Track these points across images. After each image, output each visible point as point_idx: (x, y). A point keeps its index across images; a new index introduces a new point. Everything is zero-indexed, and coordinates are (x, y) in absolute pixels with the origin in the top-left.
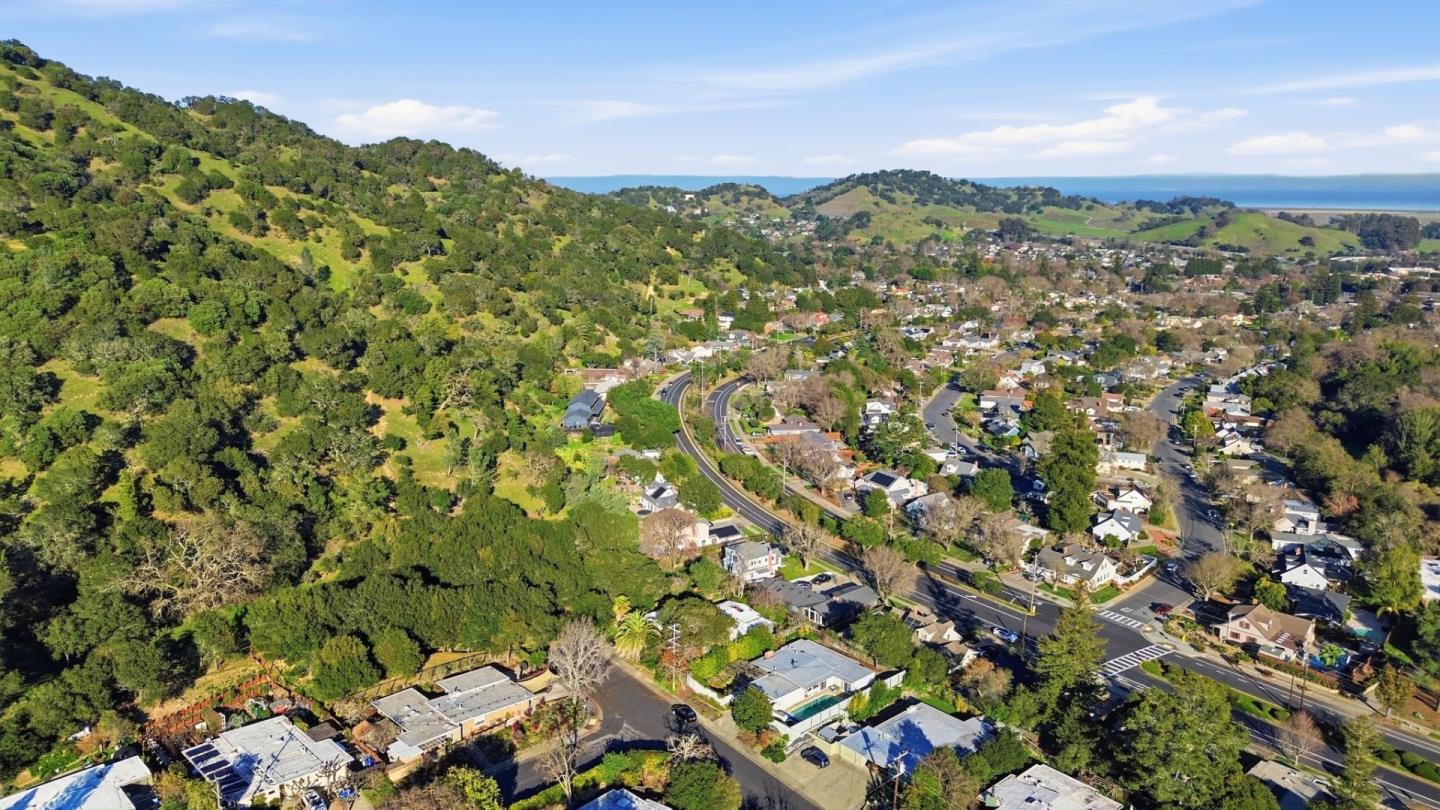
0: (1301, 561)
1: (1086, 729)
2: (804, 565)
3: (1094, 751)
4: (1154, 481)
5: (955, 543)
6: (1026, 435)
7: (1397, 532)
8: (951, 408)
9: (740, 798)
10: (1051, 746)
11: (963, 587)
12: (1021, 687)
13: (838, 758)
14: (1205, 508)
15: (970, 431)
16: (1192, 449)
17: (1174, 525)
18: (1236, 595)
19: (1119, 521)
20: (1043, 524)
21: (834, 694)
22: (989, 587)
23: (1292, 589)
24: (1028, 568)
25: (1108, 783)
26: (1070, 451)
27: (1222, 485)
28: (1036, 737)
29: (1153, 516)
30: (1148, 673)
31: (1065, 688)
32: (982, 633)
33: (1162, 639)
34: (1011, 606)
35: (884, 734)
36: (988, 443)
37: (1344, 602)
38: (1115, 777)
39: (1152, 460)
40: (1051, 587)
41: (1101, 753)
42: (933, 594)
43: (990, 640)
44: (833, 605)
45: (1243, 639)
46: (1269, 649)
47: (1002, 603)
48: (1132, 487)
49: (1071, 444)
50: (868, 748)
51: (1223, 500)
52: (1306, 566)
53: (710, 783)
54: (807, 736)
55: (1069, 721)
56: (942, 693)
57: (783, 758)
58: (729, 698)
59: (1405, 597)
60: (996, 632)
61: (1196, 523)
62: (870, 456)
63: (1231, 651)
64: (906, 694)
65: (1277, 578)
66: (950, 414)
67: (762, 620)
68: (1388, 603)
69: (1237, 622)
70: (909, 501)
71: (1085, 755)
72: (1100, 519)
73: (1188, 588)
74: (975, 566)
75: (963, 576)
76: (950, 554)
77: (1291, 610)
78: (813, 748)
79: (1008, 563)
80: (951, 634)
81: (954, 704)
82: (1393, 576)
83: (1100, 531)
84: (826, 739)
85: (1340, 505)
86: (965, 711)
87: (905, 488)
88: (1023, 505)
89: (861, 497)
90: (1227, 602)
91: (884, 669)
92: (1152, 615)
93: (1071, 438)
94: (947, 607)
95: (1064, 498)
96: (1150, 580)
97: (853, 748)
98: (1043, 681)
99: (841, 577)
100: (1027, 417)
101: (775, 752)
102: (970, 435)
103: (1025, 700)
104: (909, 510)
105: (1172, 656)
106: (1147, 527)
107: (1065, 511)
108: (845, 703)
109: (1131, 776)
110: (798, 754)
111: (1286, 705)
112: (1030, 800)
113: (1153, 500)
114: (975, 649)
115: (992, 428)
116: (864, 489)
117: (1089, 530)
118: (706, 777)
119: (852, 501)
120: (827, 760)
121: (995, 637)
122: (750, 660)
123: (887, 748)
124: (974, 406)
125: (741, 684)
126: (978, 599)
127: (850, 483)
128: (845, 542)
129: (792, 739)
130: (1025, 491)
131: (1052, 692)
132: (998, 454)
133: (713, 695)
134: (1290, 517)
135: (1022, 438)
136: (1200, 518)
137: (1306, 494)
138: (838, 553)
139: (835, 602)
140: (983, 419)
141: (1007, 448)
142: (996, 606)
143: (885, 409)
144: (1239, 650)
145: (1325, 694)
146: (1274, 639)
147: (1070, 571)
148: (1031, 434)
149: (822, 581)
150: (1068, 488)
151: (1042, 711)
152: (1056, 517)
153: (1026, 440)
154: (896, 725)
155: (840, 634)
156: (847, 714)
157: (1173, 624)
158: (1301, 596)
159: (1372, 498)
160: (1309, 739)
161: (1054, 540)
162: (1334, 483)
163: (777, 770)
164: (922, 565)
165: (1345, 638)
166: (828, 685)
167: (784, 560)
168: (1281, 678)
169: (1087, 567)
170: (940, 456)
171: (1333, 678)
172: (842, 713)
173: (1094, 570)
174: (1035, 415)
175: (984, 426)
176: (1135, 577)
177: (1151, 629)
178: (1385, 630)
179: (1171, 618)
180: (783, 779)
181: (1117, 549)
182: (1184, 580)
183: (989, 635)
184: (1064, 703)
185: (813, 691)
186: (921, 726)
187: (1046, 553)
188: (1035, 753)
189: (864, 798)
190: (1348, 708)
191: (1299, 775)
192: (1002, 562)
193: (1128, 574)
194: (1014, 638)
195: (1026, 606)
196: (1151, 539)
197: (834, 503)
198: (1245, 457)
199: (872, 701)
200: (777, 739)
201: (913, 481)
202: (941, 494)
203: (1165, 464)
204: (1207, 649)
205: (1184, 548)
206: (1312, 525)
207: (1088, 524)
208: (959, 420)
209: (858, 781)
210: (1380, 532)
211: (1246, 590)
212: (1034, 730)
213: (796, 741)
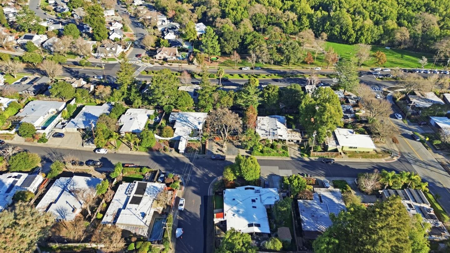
0: (168, 32)
1: (138, 94)
2: (14, 77)
3: (142, 100)
4: (119, 18)
5: (68, 54)
6: (72, 11)
7: (186, 18)
8: (39, 5)
9: (40, 158)
10: (129, 103)
11: (77, 67)
12: (114, 90)
13: (67, 132)
14: (137, 23)
15: (51, 13)
16: (125, 6)
17: (131, 30)
18: (156, 46)
19: (116, 32)
20: (93, 39)
21: (54, 114)
22: (87, 64)
23: (169, 41)
24: (96, 55)
25: (148, 106)
26: (95, 12)
27: (139, 15)
28: (124, 102)
29: (124, 29)
30: (143, 75)
31: (128, 85)
32: (91, 79)
33: (142, 64)
34: (96, 68)
35: (79, 119)
36: (60, 16)
37: (181, 40)
38: (150, 104)
39: (116, 11)
40: (105, 59)
41: (144, 99)
42: (69, 72)
43: (95, 81)
44: (35, 87)
45: (162, 58)
46: (169, 58)
47: (93, 68)
48: (115, 21)
49: (94, 10)
50: (76, 125)
51: (141, 19)
52: (169, 33)
53: (26, 158)
54: (52, 131)
55: (132, 94)
56: (90, 101)
57: (47, 140)
58: (14, 130)
59: (194, 35)
60: (95, 77)
61: (137, 28)
62: (17, 29)
63: (161, 62)
64: (79, 105)
65: (163, 38)
66: (40, 8)
67: (11, 100)
68: (192, 38)
69: (160, 53)
70: (43, 43)
71: (140, 102)
72: (110, 34)
73: (143, 48)
74: (78, 59)
75: (75, 63)
76: (67, 58)
77: (170, 46)
78: (56, 133)
79: (88, 55)
80: (83, 83)
81: (95, 102)
82: (190, 30)
83: (112, 37)
84: (59, 128)
85: (171, 14)
86: (100, 103)
87: (38, 39)
88: (84, 35)
89: (22, 46)
90: (154, 49)
91: (67, 100)
92: (137, 58)
93: (93, 7)
94: (76, 75)
95: (97, 29)
96: (132, 48)
97: (71, 127)
98: (121, 85)
99: (31, 77)
100: (69, 4)
101: (43, 140)
102: (51, 14)
103: (117, 93)
104: (44, 46)
105: (147, 68)
106: (125, 33)
107: (99, 33)
108: (60, 115)
109: (154, 102)
110: (51, 137)
111: (179, 72)
112: (131, 119)
113: (122, 24)
114: (93, 84)
115: (58, 10)
116: (22, 43)
117: (108, 38)
118: (23, 157)
119: (19, 49)
120: (63, 134)
121: (96, 79)
122: (15, 115)
123: (82, 123)
124: (46, 3)
125: (16, 124)
126: (84, 69)
127: (15, 42)
128: (25, 64)
129: (47, 133)
130: (82, 30)
131: (125, 88)
132: (65, 19)
133: (8, 132)
134: (160, 20)
135: (71, 12)
136: (137, 27)
137: (161, 13)
138: (25, 69)
139: (35, 85)
140: (54, 8)
141: (67, 16)
142: (91, 70)
143: (13, 10)
144: (162, 61)
145: (186, 66)
146: (170, 55)
147: (109, 52)
148: (74, 9)
149: (24, 80)
150: (98, 25)
151: (123, 94)
152: (97, 36)
153: (73, 12)
154: (81, 115)
155: (44, 95)
156: (62, 118)
157: (144, 59)
158: (171, 42)
159: (177, 10)
160: (187, 77)
161: (99, 44)
162: (168, 8)
163: (47, 145)
164: (60, 63)
165: (184, 50)
166: (50, 112)
167: (4, 77)
168: (175, 65)
169: (114, 49)
170: (45, 24)
171: (186, 61)
172: (61, 119)
173: (116, 49)
174: (72, 3)
175: (55, 10)
176: (128, 49)
177: (138, 62)
178: (192, 45)
179: (143, 57)
180: (50, 146)
181: (119, 42)
182: (141, 46)
183: (94, 79)
184: (129, 89)
185: (46, 116)
186: (89, 112)
187: (99, 49)
188: (126, 107)
189: (82, 140)
190: (192, 68)
191: (189, 87)
192: (86, 55)
193: (125, 48)
194: (102, 78)
195: (101, 67)
196: (127, 36)
197: (12, 51)
198: (141, 5)
199: (68, 111)
200: (41, 136)
201: (40, 35)
202: (54, 37)
203: (120, 12)
204: (155, 63)
205: (137, 36)
206: (166, 21)
207: (107, 36)
208: (45, 9)
209: (77, 136)
210: (182, 19)
211: (158, 44)
212: (122, 101)
213: (49, 133)
